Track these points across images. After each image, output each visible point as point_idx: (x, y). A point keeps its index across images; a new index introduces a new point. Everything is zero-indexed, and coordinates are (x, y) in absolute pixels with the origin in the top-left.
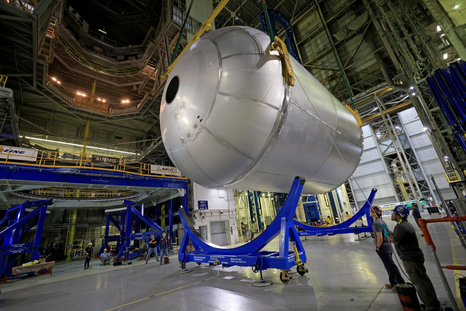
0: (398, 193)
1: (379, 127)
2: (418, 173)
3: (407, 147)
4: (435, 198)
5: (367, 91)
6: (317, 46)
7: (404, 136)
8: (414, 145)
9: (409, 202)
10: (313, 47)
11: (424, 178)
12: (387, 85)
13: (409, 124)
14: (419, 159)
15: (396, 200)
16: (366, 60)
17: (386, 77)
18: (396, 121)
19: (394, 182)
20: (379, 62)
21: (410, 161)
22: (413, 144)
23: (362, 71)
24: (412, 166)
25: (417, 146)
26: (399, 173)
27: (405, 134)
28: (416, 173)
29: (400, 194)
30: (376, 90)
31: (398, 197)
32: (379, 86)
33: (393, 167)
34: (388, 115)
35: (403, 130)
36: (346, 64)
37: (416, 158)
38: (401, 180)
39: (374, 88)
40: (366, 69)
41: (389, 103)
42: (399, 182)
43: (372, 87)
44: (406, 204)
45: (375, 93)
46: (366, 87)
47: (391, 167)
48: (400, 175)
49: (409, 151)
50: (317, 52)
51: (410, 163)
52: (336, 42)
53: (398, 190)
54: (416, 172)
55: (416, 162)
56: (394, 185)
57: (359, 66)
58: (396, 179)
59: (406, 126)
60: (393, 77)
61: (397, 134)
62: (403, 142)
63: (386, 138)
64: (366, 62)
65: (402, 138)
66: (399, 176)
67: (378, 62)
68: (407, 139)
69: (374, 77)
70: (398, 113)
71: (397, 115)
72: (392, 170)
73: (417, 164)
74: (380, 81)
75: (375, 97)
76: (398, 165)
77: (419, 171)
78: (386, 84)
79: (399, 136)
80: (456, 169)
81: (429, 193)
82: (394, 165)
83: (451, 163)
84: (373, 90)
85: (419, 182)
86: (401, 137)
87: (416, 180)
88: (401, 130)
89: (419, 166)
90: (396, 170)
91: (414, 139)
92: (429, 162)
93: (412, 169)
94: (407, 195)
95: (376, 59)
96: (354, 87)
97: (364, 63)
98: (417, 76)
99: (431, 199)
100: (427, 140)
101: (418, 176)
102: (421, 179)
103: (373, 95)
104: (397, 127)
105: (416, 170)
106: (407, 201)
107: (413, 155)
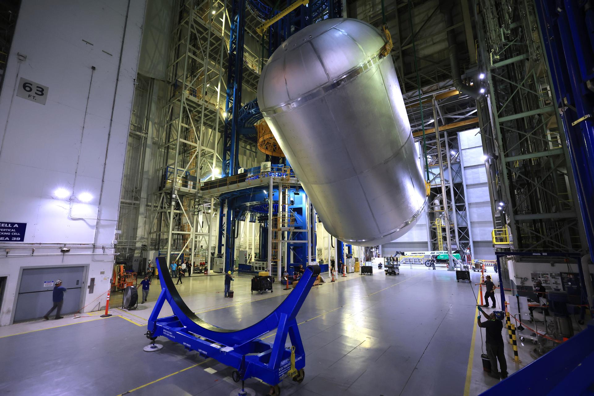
0: (432, 239)
1: (432, 148)
2: (461, 217)
3: (458, 181)
4: (472, 251)
5: (425, 89)
6: (373, 7)
7: (457, 166)
8: (466, 179)
9: (441, 253)
10: (368, 7)
11: (467, 224)
12: (452, 85)
13: (468, 150)
14: (468, 200)
15: (427, 247)
16: (435, 41)
17: (454, 72)
18: (454, 144)
19: (431, 223)
20: (451, 47)
21: (457, 199)
22: (465, 177)
23: (426, 58)
24: (457, 206)
25: (470, 182)
26: (441, 213)
27: (459, 163)
28: (459, 217)
29: (435, 240)
30: (437, 90)
31: (431, 244)
32: (442, 84)
33: (435, 204)
34: (445, 133)
35: (458, 158)
36: (405, 42)
37: (464, 197)
38: (440, 223)
39: (434, 86)
40: (431, 56)
41: (450, 116)
42: (437, 224)
43: (432, 83)
44: (438, 254)
45: (434, 94)
46: (425, 83)
47: (432, 204)
48: (441, 215)
49: (459, 187)
50: (372, 16)
51: (456, 203)
52: (400, 4)
53: (433, 235)
54: (460, 215)
55: (464, 202)
56: (430, 227)
57: (423, 49)
58: (435, 220)
59: (463, 151)
60: (463, 73)
61: (451, 161)
62: (454, 173)
63: (436, 164)
64: (434, 44)
65: (455, 167)
66: (438, 217)
67: (449, 46)
68: (461, 170)
69: (439, 69)
70: (458, 133)
71: (456, 135)
72: (433, 209)
73: (464, 206)
74: (444, 77)
75: (433, 101)
76: (441, 202)
77: (463, 215)
78: (451, 82)
79: (452, 164)
80: (509, 225)
81: (468, 243)
82: (437, 202)
83: (504, 214)
84: (433, 88)
85: (460, 228)
86: (453, 167)
87: (458, 225)
88: (456, 156)
89: (465, 208)
90: (437, 209)
91: (469, 172)
92: (478, 204)
93: (456, 211)
94: (442, 243)
95: (448, 42)
96: (408, 79)
97: (430, 45)
98: (495, 53)
99: (468, 251)
100: (482, 175)
101: (460, 220)
102: (464, 225)
103: (431, 97)
104: (453, 153)
105: (460, 213)
106: (440, 252)
107: (462, 192)
